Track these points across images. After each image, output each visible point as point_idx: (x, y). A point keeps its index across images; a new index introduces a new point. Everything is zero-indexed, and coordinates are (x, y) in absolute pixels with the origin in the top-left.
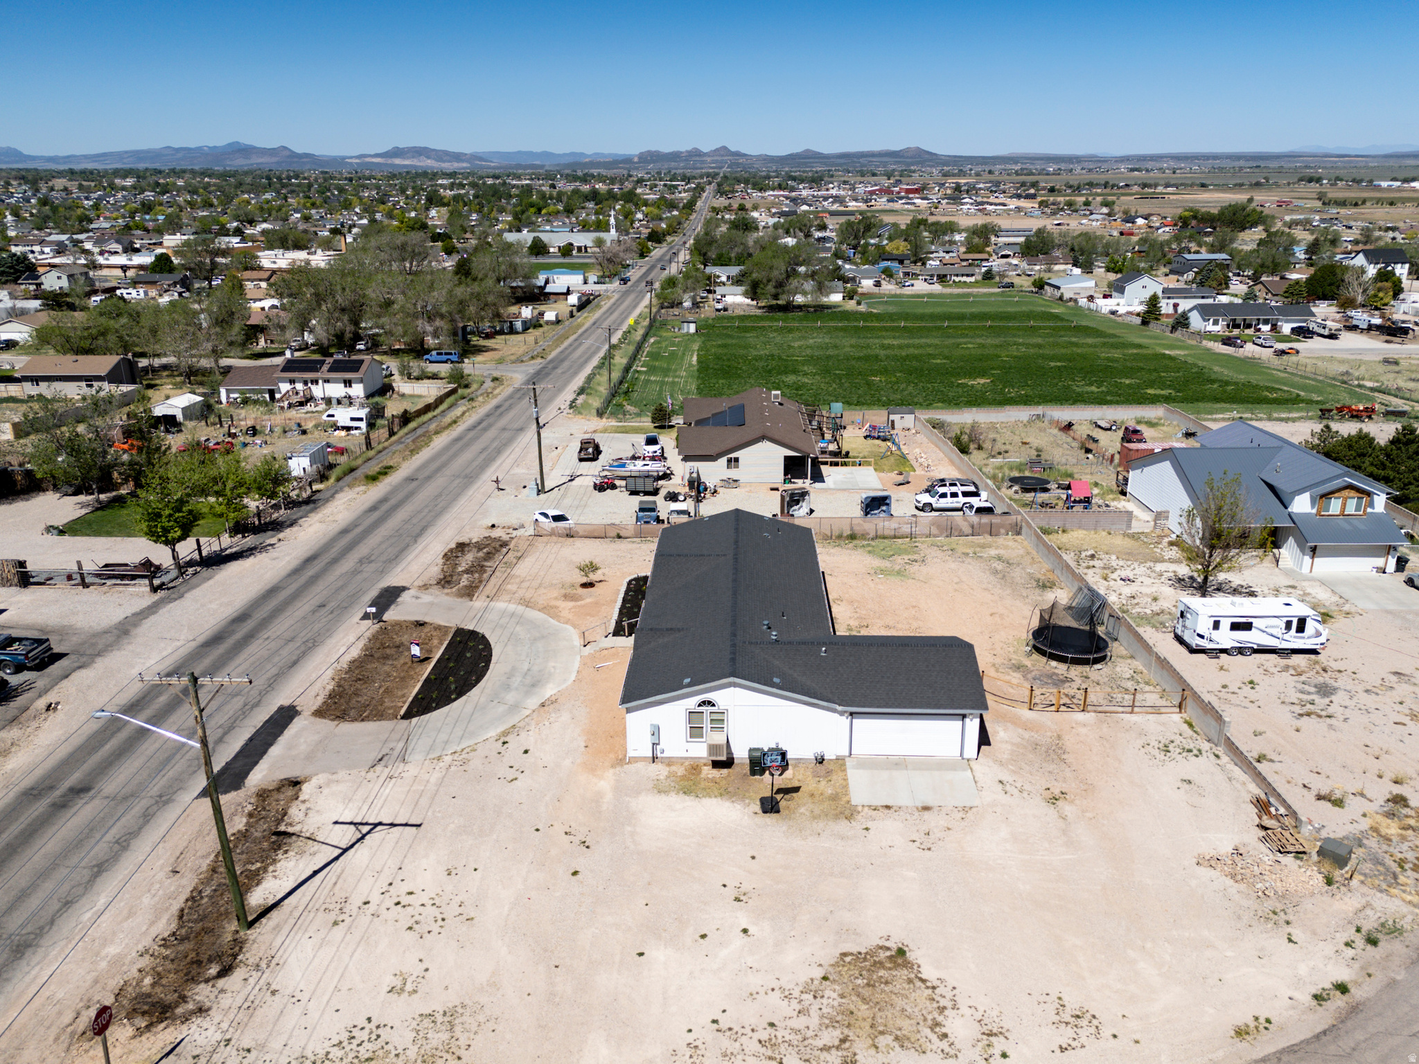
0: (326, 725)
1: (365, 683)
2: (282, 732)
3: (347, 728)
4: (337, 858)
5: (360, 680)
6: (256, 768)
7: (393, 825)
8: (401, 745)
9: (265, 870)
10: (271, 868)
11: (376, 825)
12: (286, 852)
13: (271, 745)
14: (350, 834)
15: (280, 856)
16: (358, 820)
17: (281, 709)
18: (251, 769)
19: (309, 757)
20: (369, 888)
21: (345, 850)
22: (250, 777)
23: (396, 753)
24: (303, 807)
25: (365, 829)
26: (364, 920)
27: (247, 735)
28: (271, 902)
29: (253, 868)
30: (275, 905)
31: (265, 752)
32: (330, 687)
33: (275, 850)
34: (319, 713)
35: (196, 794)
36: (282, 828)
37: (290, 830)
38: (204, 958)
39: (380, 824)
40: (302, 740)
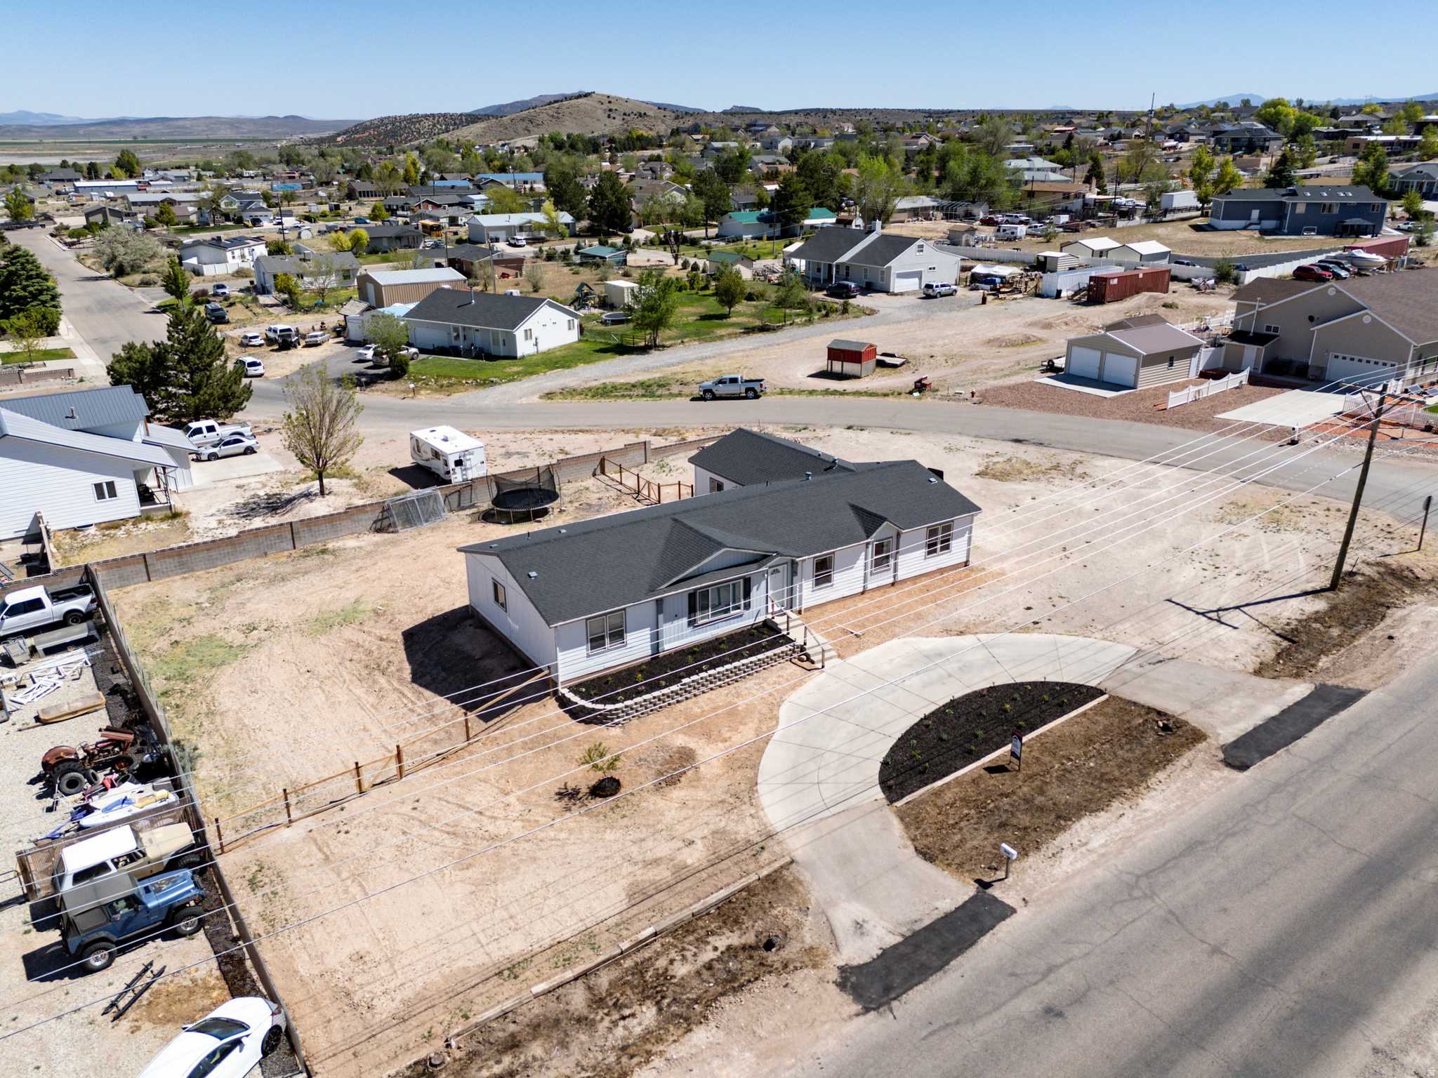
0: (1195, 719)
1: (1103, 774)
2: (1256, 729)
3: (1173, 707)
4: (1247, 605)
5: (1109, 781)
6: (1298, 699)
7: (1189, 609)
8: (1128, 666)
9: (1309, 619)
10: (1304, 617)
11: (1203, 614)
12: (1288, 624)
13: (1273, 718)
14: (1226, 617)
15: (1295, 623)
16: (1215, 623)
17: (1243, 767)
18: (1304, 699)
19: (1233, 689)
20: (1231, 580)
21: (1238, 608)
22: (1307, 693)
23: (1141, 661)
24: (1259, 652)
25: (1213, 615)
26: (1245, 568)
27: (1302, 743)
28: (1310, 597)
29: (1318, 625)
30: (1306, 593)
31: (1283, 712)
32: (1161, 775)
33: (1297, 630)
34: (1197, 736)
35: (1370, 696)
36: (1285, 644)
37: (1278, 639)
38: (1364, 587)
39: (1198, 613)
40: (1234, 711)
